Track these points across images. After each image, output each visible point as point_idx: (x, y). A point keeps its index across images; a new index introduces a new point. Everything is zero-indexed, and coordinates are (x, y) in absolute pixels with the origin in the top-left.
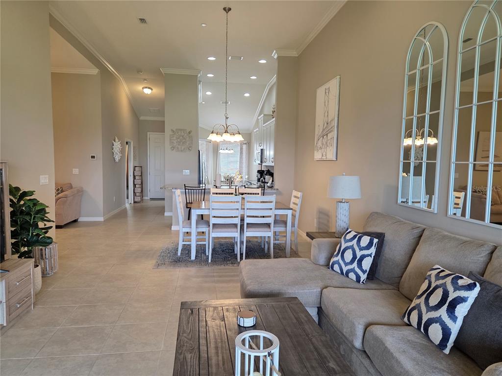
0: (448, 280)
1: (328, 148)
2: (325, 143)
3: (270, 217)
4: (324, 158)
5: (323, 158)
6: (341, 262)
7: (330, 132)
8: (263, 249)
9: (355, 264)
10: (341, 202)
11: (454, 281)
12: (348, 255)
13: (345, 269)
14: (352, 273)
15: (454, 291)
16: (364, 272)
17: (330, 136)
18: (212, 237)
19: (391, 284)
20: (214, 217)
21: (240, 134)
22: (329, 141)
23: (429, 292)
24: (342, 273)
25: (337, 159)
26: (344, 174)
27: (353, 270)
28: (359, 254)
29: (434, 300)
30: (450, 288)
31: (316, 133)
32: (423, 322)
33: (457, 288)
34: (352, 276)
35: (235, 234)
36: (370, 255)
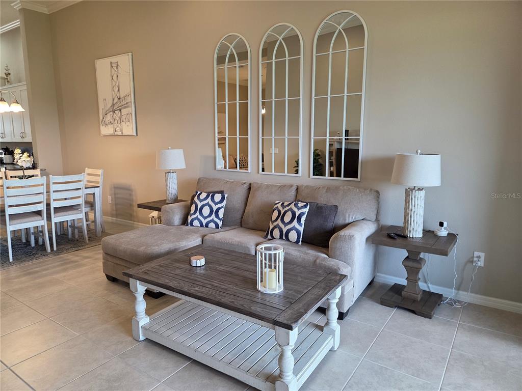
0: (292, 206)
1: (123, 123)
2: (117, 118)
3: (79, 197)
4: (119, 133)
5: (116, 133)
6: (200, 217)
7: (125, 108)
8: (67, 235)
9: (213, 216)
10: (169, 172)
11: (296, 205)
12: (206, 211)
13: (204, 222)
14: (212, 223)
15: (298, 210)
16: (220, 219)
17: (124, 111)
18: (11, 231)
19: (235, 225)
20: (10, 206)
21: (18, 103)
22: (124, 117)
23: (281, 216)
24: (202, 225)
25: (137, 134)
26: (170, 148)
27: (212, 221)
28: (215, 208)
29: (287, 218)
30: (295, 210)
31: (101, 106)
32: (284, 233)
33: (299, 209)
34: (212, 225)
35: (41, 222)
36: (222, 207)
